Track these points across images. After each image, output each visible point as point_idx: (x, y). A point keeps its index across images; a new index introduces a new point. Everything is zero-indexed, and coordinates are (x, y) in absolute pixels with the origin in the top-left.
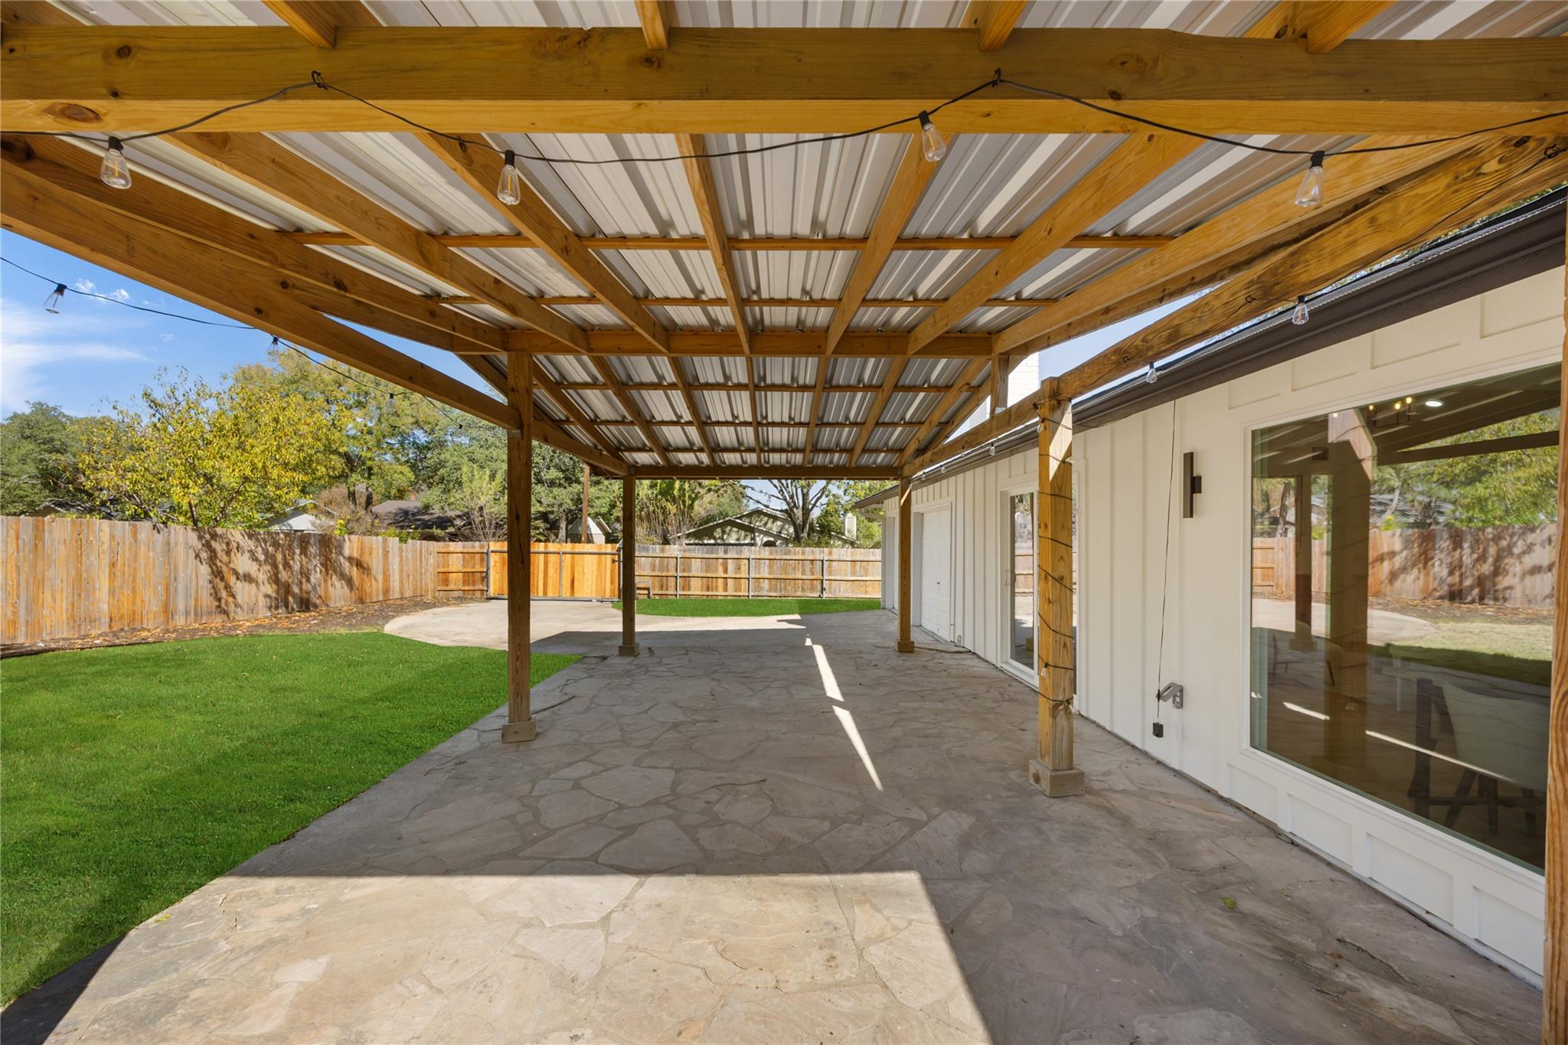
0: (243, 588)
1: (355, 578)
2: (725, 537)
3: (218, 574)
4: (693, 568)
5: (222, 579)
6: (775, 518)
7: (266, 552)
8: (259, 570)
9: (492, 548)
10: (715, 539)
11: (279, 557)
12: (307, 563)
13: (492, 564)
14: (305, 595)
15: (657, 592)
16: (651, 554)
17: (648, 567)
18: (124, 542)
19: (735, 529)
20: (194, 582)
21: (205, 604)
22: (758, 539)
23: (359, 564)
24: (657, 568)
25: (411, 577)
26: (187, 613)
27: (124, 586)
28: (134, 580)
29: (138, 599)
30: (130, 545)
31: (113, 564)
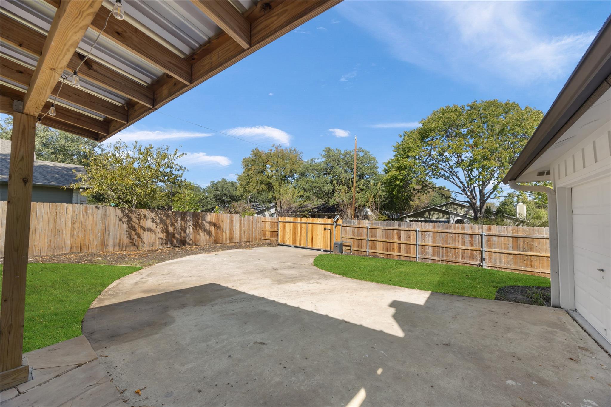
0: (147, 235)
1: (213, 233)
2: (431, 217)
3: (132, 228)
4: (378, 235)
5: (135, 230)
6: (462, 206)
7: (161, 220)
8: (156, 227)
9: (280, 220)
10: (425, 218)
11: (168, 221)
12: (185, 224)
13: (280, 228)
14: (183, 239)
15: (356, 249)
16: (352, 225)
17: (351, 233)
18: (80, 214)
19: (436, 213)
20: (119, 232)
21: (125, 242)
22: (451, 219)
23: (215, 225)
24: (356, 234)
25: (246, 233)
26: (114, 246)
27: (79, 233)
28: (85, 231)
29: (86, 239)
30: (83, 215)
31: (74, 224)
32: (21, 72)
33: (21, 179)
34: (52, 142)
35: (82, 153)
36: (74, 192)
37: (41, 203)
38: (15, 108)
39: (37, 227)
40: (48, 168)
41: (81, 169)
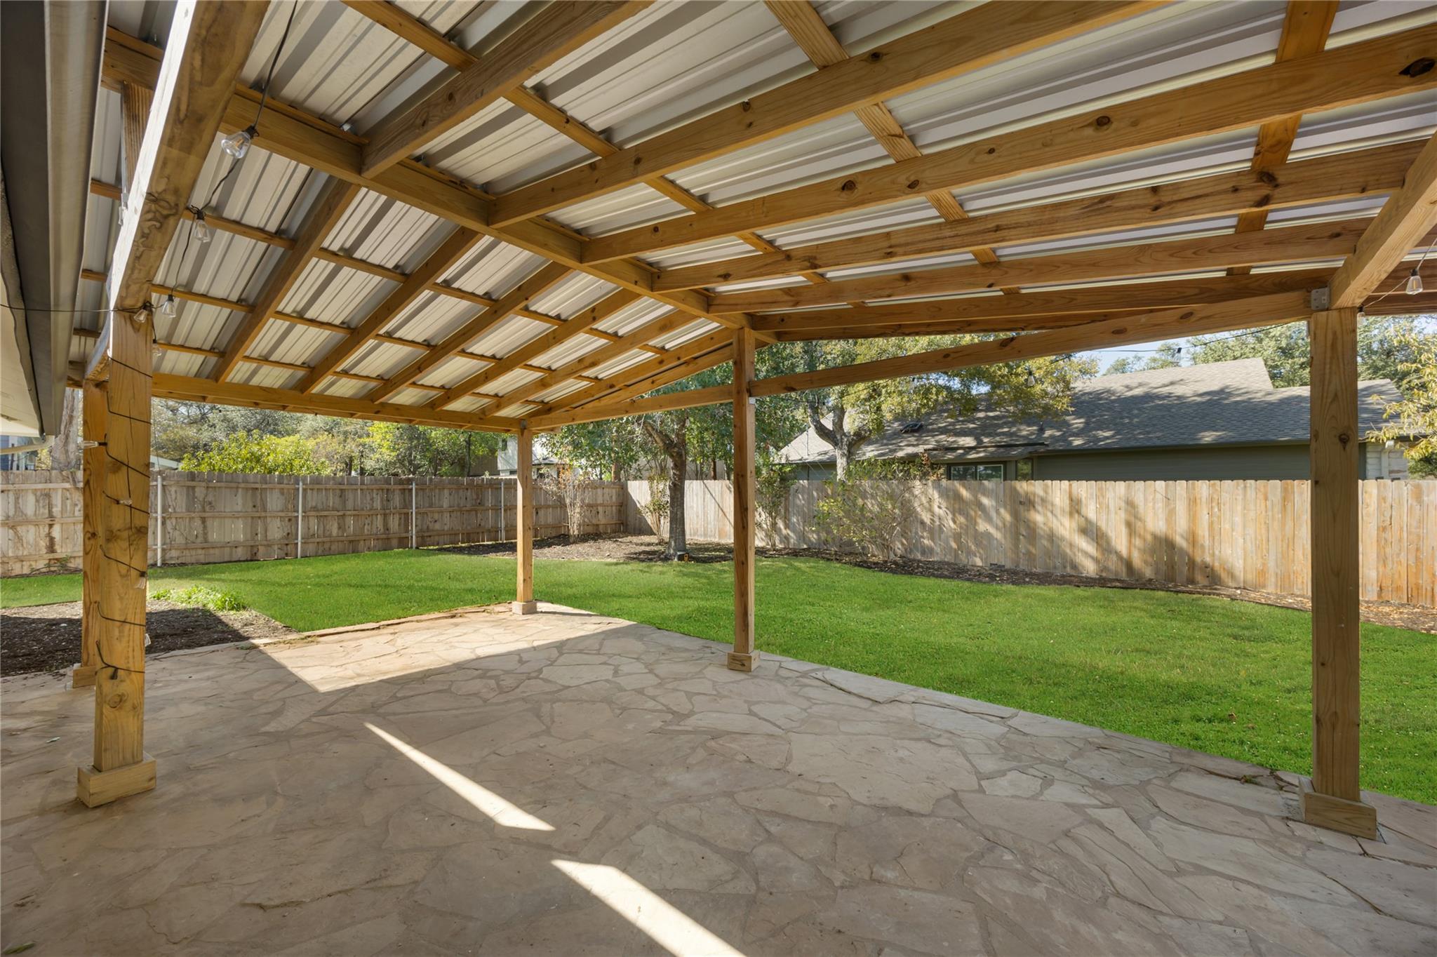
18: (1401, 504)
27: (1402, 554)
28: (1417, 550)
29: (1425, 573)
30: (1410, 509)
31: (1384, 529)
32: (1338, 235)
33: (1335, 436)
34: (1300, 341)
35: (1375, 346)
36: (1369, 448)
37: (1301, 482)
38: (1314, 304)
39: (1296, 533)
40: (1301, 402)
41: (1384, 389)
